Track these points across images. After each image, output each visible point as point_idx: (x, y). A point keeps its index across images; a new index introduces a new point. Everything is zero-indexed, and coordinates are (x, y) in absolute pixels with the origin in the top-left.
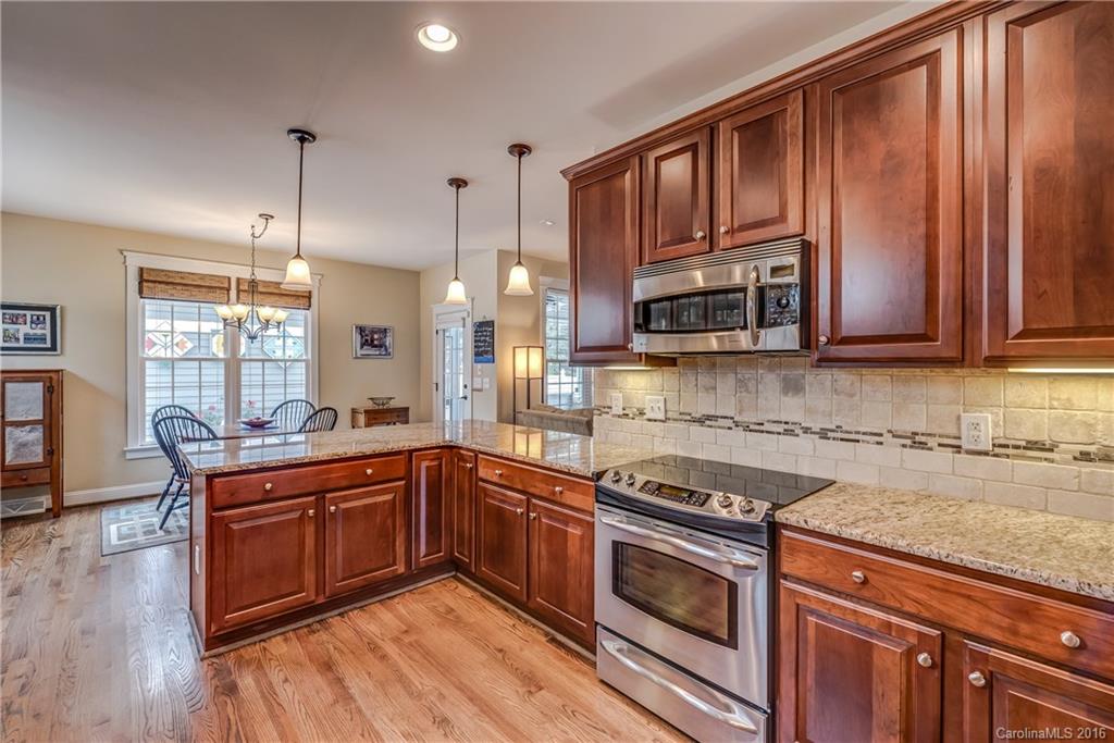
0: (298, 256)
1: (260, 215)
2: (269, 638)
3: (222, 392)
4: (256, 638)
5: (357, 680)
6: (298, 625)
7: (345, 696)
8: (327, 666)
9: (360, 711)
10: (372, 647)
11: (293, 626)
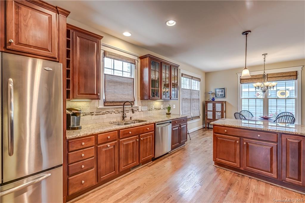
0: (246, 68)
1: (263, 55)
2: (228, 171)
3: (262, 108)
4: (225, 169)
5: (233, 192)
6: (236, 172)
7: (226, 192)
8: (231, 184)
9: (225, 197)
10: (247, 190)
11: (235, 172)
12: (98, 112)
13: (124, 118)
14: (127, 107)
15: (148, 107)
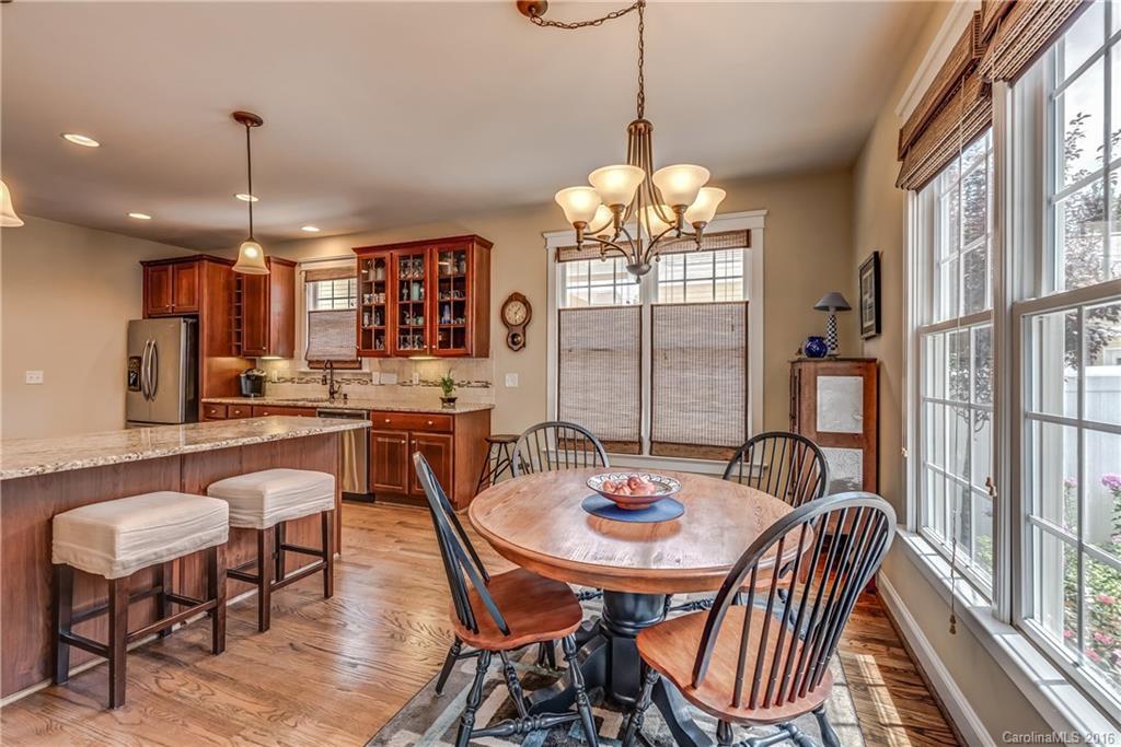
12: (301, 379)
13: (332, 393)
14: (348, 374)
15: (398, 375)
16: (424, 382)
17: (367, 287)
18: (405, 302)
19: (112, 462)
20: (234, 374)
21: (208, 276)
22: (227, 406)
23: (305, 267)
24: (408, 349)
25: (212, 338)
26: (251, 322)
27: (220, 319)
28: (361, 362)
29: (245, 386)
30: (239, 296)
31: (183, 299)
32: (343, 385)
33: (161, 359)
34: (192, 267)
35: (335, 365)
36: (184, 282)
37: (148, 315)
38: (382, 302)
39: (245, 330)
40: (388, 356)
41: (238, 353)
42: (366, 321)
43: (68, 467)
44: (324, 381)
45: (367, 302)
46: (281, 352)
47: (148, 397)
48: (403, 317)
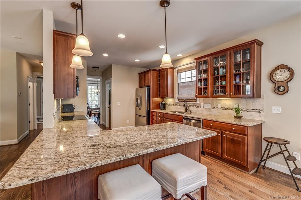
12: (176, 105)
13: (186, 110)
14: (191, 103)
15: (211, 105)
16: (223, 108)
17: (199, 72)
18: (216, 76)
19: (113, 161)
20: (158, 103)
21: (152, 75)
22: (157, 112)
23: (177, 69)
24: (217, 95)
25: (153, 92)
26: (163, 88)
27: (155, 87)
28: (196, 100)
29: (162, 106)
30: (159, 80)
31: (147, 82)
32: (190, 107)
33: (142, 99)
34: (149, 73)
35: (187, 101)
36: (147, 77)
37: (140, 87)
38: (206, 77)
39: (161, 90)
40: (209, 98)
41: (159, 97)
42: (199, 85)
43: (95, 165)
44: (184, 106)
45: (199, 78)
46: (170, 96)
47: (139, 109)
48: (215, 82)
